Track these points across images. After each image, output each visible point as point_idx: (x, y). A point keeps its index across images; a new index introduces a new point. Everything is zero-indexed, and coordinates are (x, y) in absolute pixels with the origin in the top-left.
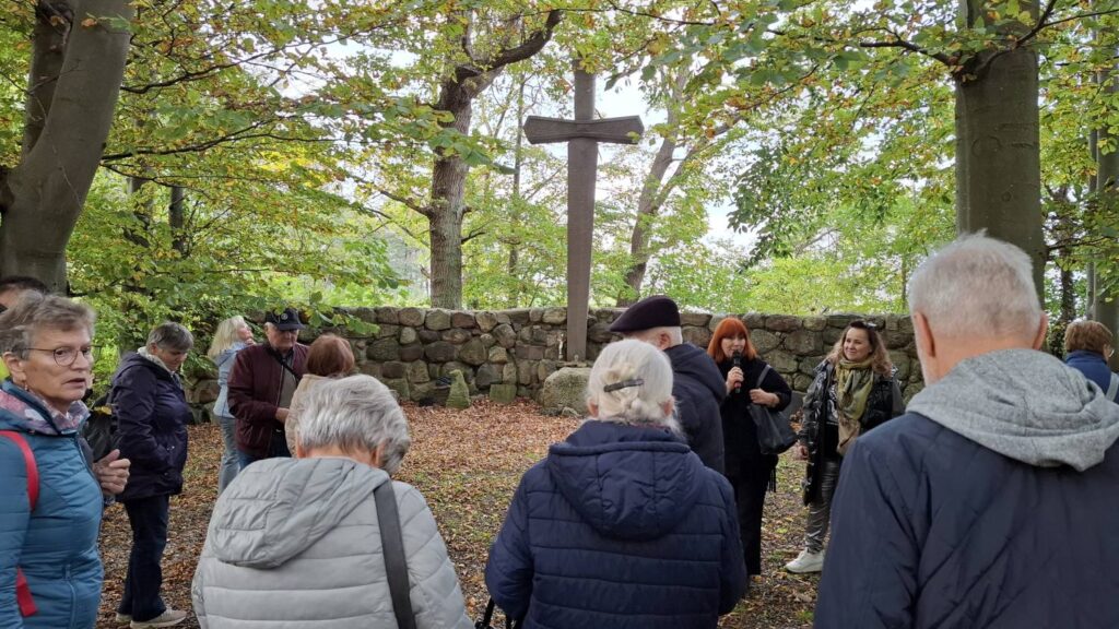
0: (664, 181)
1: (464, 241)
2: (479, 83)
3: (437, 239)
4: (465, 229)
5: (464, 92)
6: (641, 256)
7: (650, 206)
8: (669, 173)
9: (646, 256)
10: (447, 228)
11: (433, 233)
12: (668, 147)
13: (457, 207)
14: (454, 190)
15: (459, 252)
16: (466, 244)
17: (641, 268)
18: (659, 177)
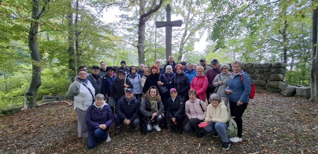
0: (186, 38)
1: (145, 52)
2: (146, 19)
3: (139, 52)
4: (145, 50)
5: (143, 21)
6: (181, 54)
7: (182, 44)
8: (187, 36)
9: (182, 54)
10: (141, 50)
11: (138, 51)
12: (186, 32)
13: (143, 45)
14: (142, 42)
15: (144, 55)
16: (146, 53)
17: (181, 56)
18: (185, 37)
